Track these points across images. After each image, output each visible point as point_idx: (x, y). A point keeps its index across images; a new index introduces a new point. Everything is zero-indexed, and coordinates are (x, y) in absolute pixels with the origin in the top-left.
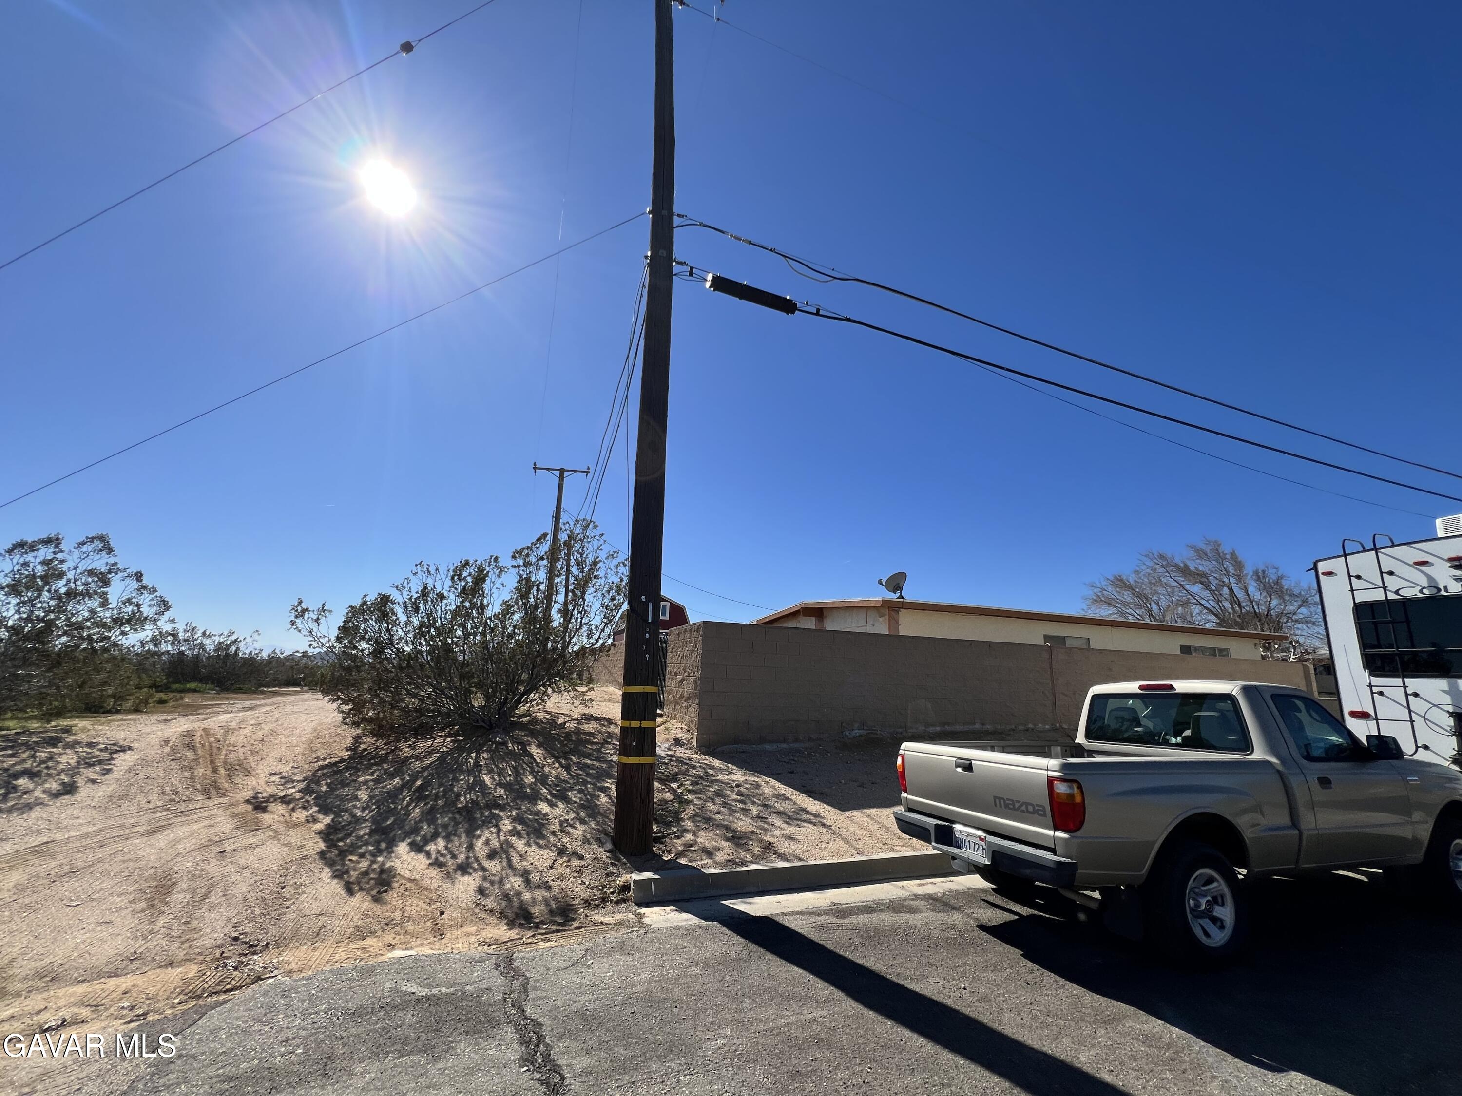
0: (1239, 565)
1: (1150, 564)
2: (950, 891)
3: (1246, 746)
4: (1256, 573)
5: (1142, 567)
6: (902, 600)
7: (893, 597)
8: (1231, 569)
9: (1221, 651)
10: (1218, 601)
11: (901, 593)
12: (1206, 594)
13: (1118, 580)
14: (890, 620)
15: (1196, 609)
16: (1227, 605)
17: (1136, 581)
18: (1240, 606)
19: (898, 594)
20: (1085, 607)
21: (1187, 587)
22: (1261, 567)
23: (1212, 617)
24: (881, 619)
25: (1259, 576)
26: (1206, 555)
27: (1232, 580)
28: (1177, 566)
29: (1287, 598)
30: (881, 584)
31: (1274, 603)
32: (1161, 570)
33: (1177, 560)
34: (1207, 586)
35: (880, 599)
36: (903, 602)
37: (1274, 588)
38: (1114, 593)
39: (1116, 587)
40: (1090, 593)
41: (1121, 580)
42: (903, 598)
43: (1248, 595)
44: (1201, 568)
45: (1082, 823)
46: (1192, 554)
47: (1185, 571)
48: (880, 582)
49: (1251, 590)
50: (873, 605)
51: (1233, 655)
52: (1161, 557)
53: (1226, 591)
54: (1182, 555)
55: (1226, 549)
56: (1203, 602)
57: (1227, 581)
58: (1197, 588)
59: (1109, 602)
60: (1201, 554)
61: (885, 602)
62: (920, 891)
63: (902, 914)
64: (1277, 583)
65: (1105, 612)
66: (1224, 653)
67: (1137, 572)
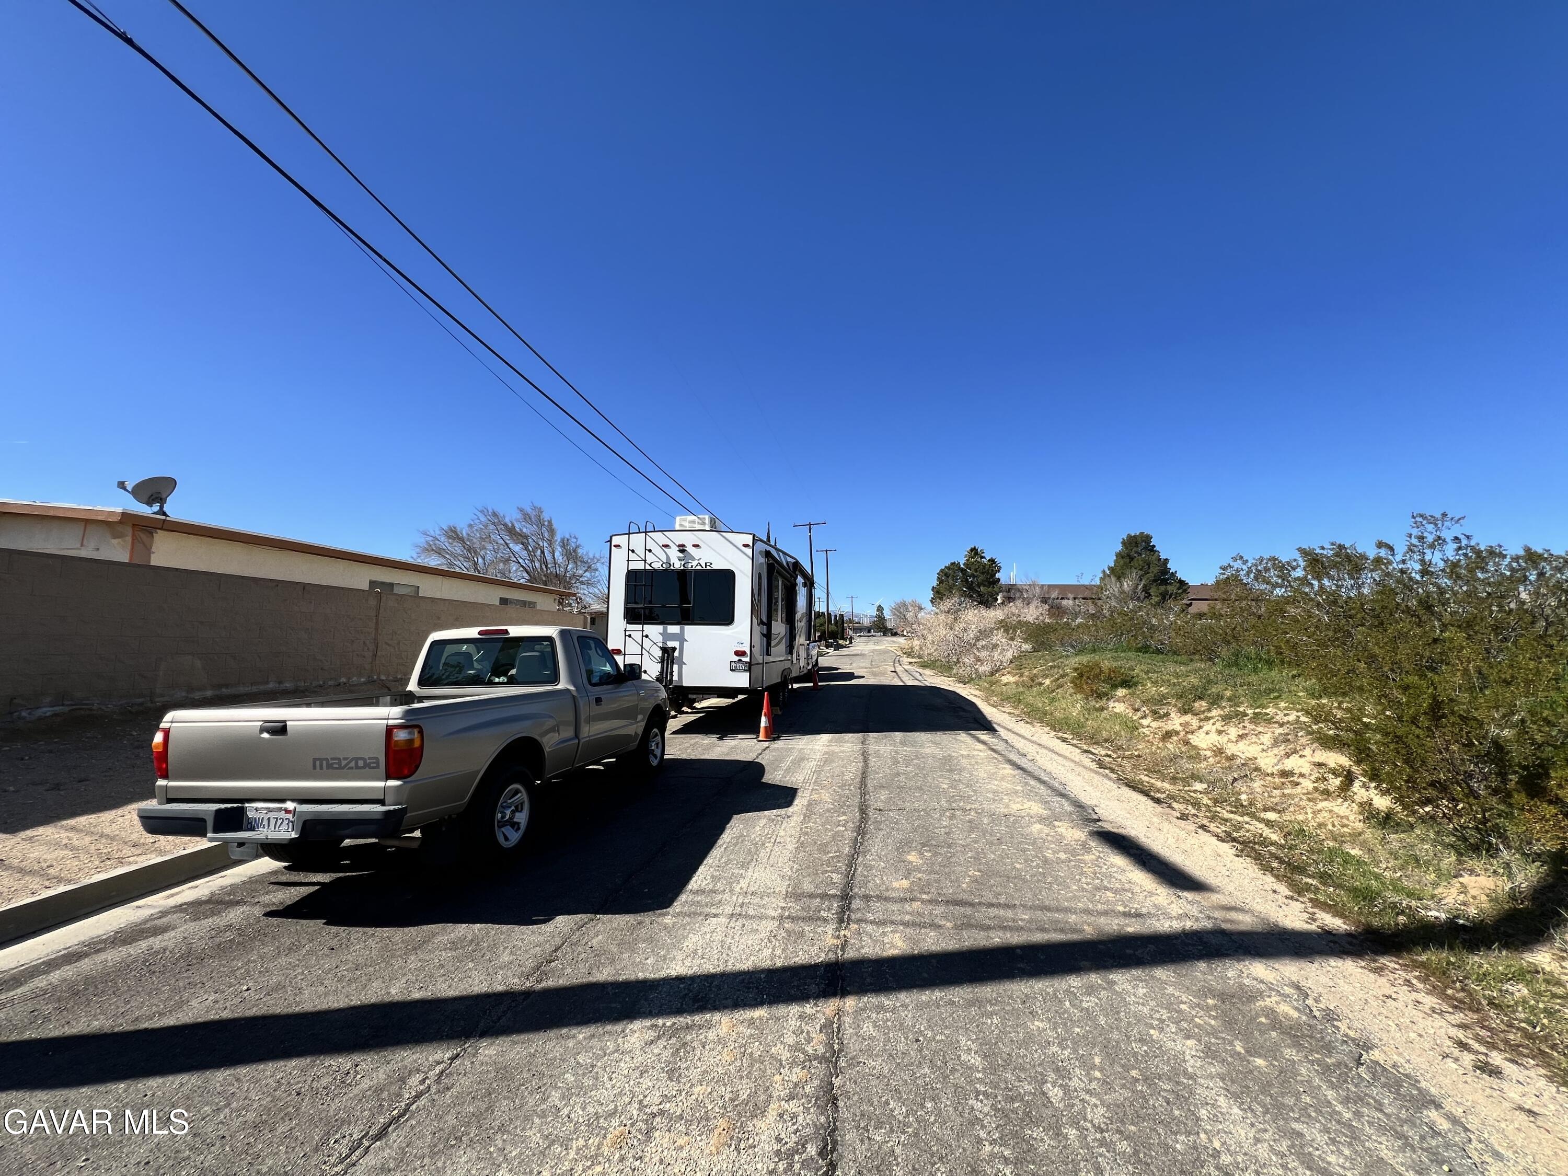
0: (552, 532)
1: (483, 519)
2: (222, 888)
3: (555, 679)
4: (563, 540)
5: (477, 522)
6: (163, 517)
7: (146, 510)
8: (546, 535)
9: (530, 603)
10: (532, 561)
11: (161, 507)
12: (525, 553)
13: (451, 530)
14: (133, 543)
15: (514, 567)
16: (537, 565)
17: (468, 535)
18: (546, 567)
19: (156, 508)
20: (415, 556)
21: (511, 545)
22: (567, 536)
23: (525, 575)
24: (115, 541)
25: (564, 544)
26: (530, 518)
27: (545, 544)
28: (506, 525)
29: (579, 563)
30: (125, 488)
31: (570, 566)
32: (492, 527)
33: (507, 520)
34: (526, 549)
35: (119, 510)
36: (164, 520)
37: (572, 555)
38: (447, 544)
39: (449, 537)
40: (422, 541)
41: (455, 532)
42: (164, 514)
43: (554, 558)
44: (525, 530)
45: (417, 767)
46: (519, 516)
47: (511, 531)
48: (122, 485)
49: (557, 554)
50: (100, 518)
51: (538, 607)
52: (495, 514)
53: (539, 552)
54: (511, 516)
55: (546, 516)
56: (521, 561)
57: (541, 544)
58: (517, 548)
59: (439, 552)
60: (526, 517)
61: (127, 518)
62: (172, 902)
63: (140, 943)
64: (575, 551)
65: (433, 562)
66: (532, 605)
67: (470, 526)
